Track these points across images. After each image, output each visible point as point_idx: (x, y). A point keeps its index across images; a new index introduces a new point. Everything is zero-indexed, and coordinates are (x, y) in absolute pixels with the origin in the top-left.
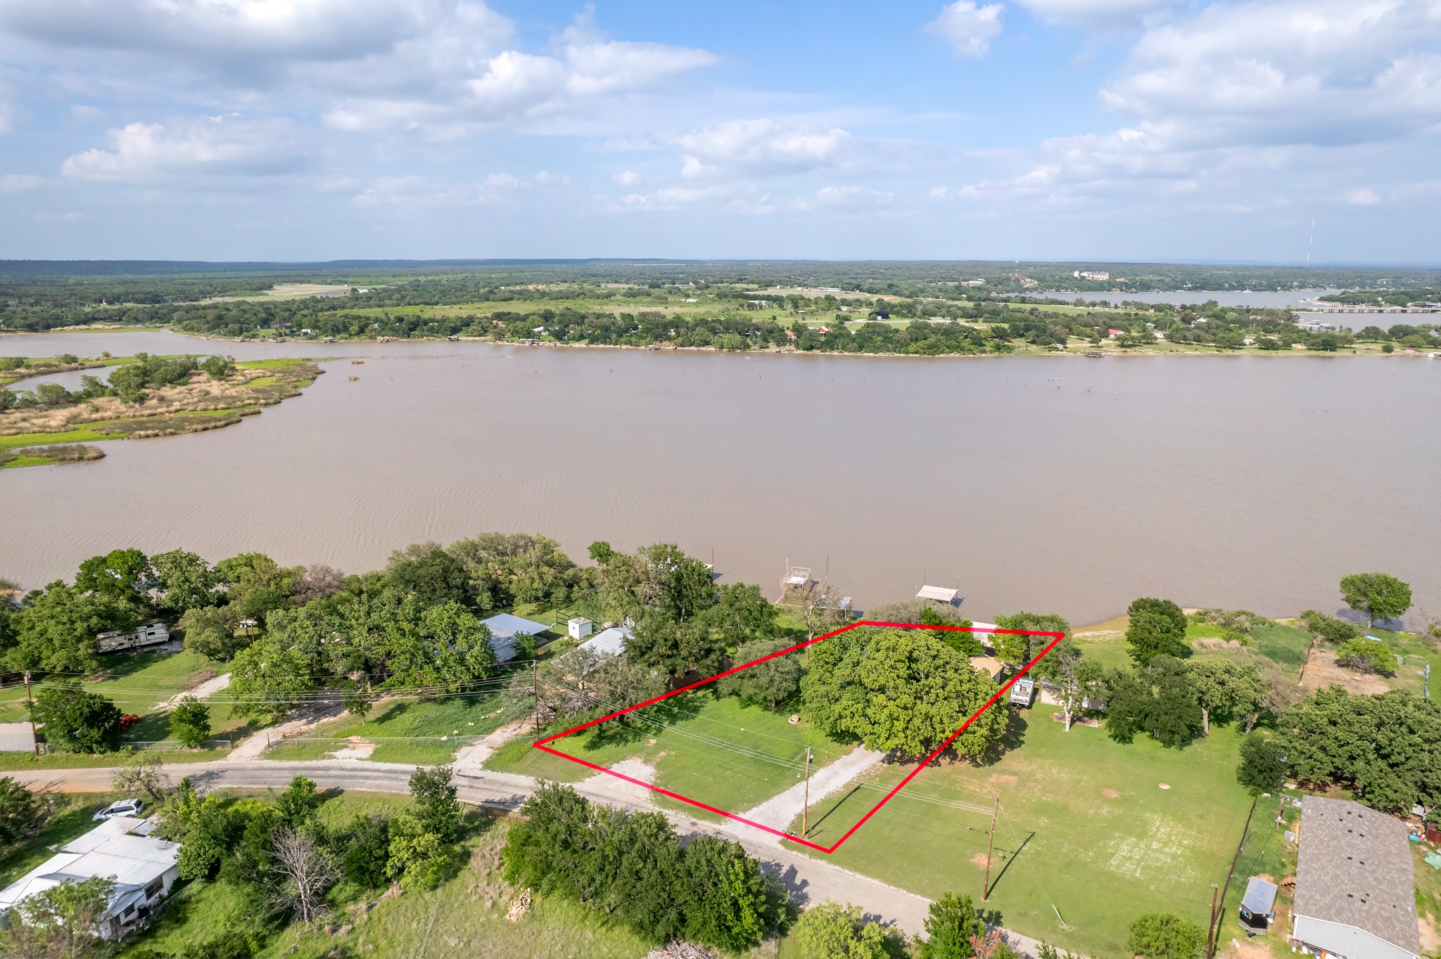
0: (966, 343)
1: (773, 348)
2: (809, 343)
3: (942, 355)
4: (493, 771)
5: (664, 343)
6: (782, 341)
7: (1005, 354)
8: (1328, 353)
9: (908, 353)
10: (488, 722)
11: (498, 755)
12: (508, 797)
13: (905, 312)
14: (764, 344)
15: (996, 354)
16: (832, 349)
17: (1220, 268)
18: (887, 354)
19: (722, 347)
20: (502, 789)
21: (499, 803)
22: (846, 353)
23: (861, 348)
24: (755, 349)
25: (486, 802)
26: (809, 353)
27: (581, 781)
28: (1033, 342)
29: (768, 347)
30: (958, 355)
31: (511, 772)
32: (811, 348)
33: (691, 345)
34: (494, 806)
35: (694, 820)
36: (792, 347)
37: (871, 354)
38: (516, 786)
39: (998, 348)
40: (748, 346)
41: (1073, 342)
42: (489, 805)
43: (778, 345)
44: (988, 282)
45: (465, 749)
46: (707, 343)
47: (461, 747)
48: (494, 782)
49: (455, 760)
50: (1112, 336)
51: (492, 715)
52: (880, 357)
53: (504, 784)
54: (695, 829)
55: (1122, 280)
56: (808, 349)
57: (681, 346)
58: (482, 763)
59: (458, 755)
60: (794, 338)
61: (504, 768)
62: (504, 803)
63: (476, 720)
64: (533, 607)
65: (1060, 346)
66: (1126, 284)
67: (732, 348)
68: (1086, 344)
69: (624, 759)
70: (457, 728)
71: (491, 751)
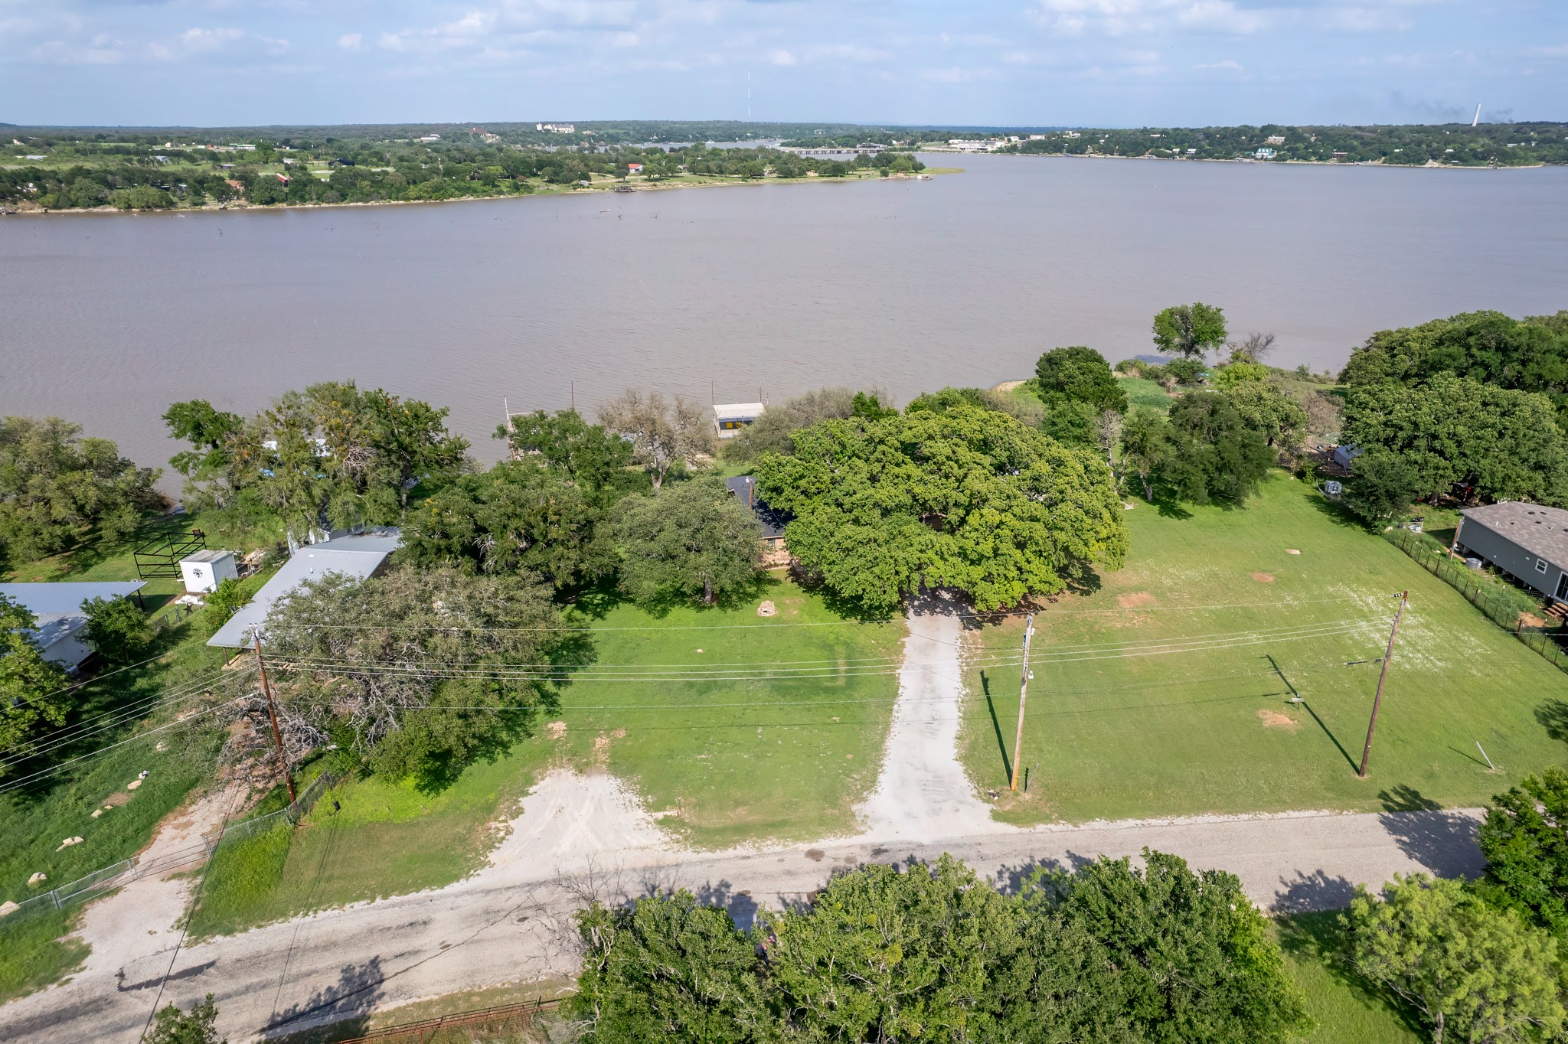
0: (477, 184)
1: (212, 204)
2: (267, 194)
3: (451, 199)
4: (229, 932)
5: (20, 205)
6: (223, 193)
7: (526, 195)
8: (839, 179)
9: (408, 199)
10: (118, 821)
11: (213, 887)
12: (334, 980)
13: (375, 160)
14: (197, 199)
15: (516, 195)
16: (303, 200)
17: (675, 123)
18: (381, 203)
19: (130, 207)
20: (294, 969)
21: (318, 1008)
22: (324, 205)
23: (343, 197)
24: (185, 206)
25: (273, 1025)
26: (272, 207)
27: (483, 865)
28: (551, 181)
29: (204, 204)
30: (472, 198)
31: (283, 914)
32: (272, 201)
33: (73, 206)
34: (306, 1025)
35: (805, 847)
36: (243, 201)
37: (360, 204)
38: (329, 946)
39: (517, 188)
40: (171, 204)
41: (596, 179)
42: (292, 1029)
43: (220, 200)
44: (445, 138)
45: (97, 914)
46: (101, 202)
47: (81, 908)
48: (254, 961)
49: (86, 951)
50: (632, 171)
51: (119, 799)
52: (372, 206)
53: (291, 953)
54: (826, 863)
55: (588, 132)
56: (267, 203)
57: (56, 207)
58: (179, 925)
59: (86, 934)
60: (242, 189)
61: (258, 913)
62: (331, 1004)
63: (80, 825)
64: (52, 564)
65: (585, 183)
66: (593, 136)
67: (148, 207)
68: (611, 179)
69: (531, 781)
70: (31, 868)
71: (184, 884)
